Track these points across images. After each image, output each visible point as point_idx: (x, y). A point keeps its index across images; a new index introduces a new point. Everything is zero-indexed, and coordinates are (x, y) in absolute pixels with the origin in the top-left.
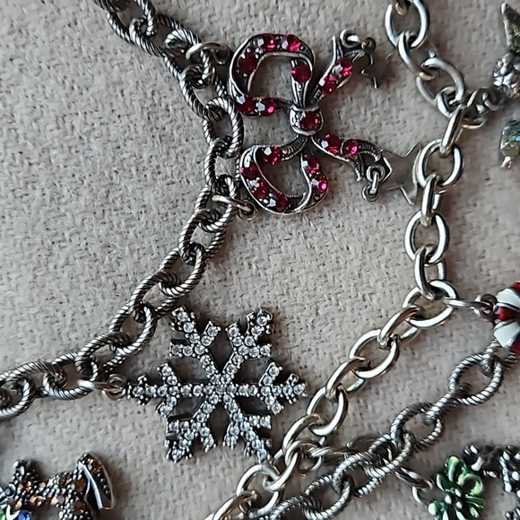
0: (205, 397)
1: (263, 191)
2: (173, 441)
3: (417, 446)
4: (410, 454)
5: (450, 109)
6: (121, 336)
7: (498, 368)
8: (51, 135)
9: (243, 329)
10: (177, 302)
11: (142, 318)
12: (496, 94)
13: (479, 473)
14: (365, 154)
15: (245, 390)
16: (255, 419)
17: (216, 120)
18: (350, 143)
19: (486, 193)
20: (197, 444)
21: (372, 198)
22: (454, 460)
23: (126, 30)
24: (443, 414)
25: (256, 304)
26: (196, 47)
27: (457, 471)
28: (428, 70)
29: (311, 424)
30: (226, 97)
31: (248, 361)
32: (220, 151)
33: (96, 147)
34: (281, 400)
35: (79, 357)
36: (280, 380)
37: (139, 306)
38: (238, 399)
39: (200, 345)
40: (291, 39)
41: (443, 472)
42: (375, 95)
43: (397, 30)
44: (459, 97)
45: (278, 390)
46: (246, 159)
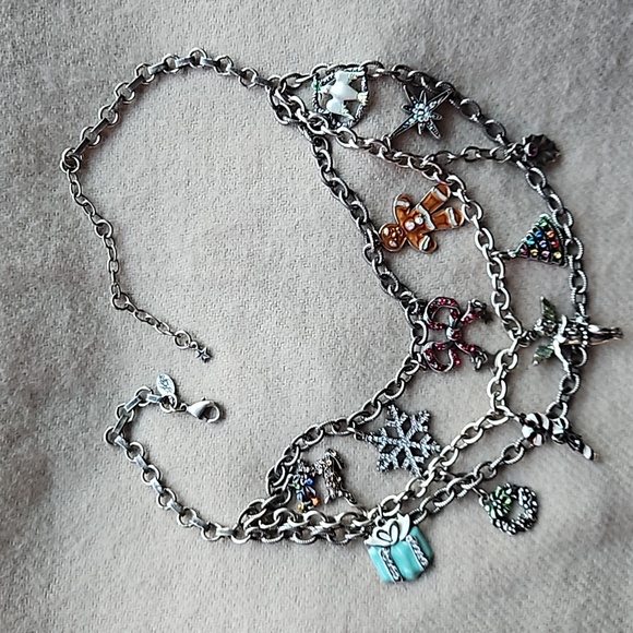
0: (397, 445)
1: (433, 361)
2: (382, 462)
3: (484, 479)
4: (480, 482)
5: (515, 337)
6: (366, 413)
7: (522, 449)
8: (348, 326)
9: (417, 417)
10: (390, 403)
11: (376, 406)
12: (535, 333)
13: (509, 495)
14: (477, 351)
15: (414, 445)
16: (417, 458)
17: (417, 328)
18: (471, 346)
19: (526, 375)
20: (391, 465)
21: (477, 370)
22: (499, 488)
23: (386, 288)
24: (497, 467)
25: (422, 408)
26: (414, 300)
27: (500, 493)
28: (507, 320)
29: (441, 460)
30: (423, 320)
31: (418, 432)
32: (416, 342)
33: (366, 333)
34: (429, 451)
35: (348, 420)
36: (429, 443)
37: (376, 400)
38: (411, 448)
39: (399, 422)
40: (452, 300)
41: (494, 494)
42: (483, 326)
43: (496, 302)
44: (519, 332)
45: (428, 447)
46: (427, 346)
